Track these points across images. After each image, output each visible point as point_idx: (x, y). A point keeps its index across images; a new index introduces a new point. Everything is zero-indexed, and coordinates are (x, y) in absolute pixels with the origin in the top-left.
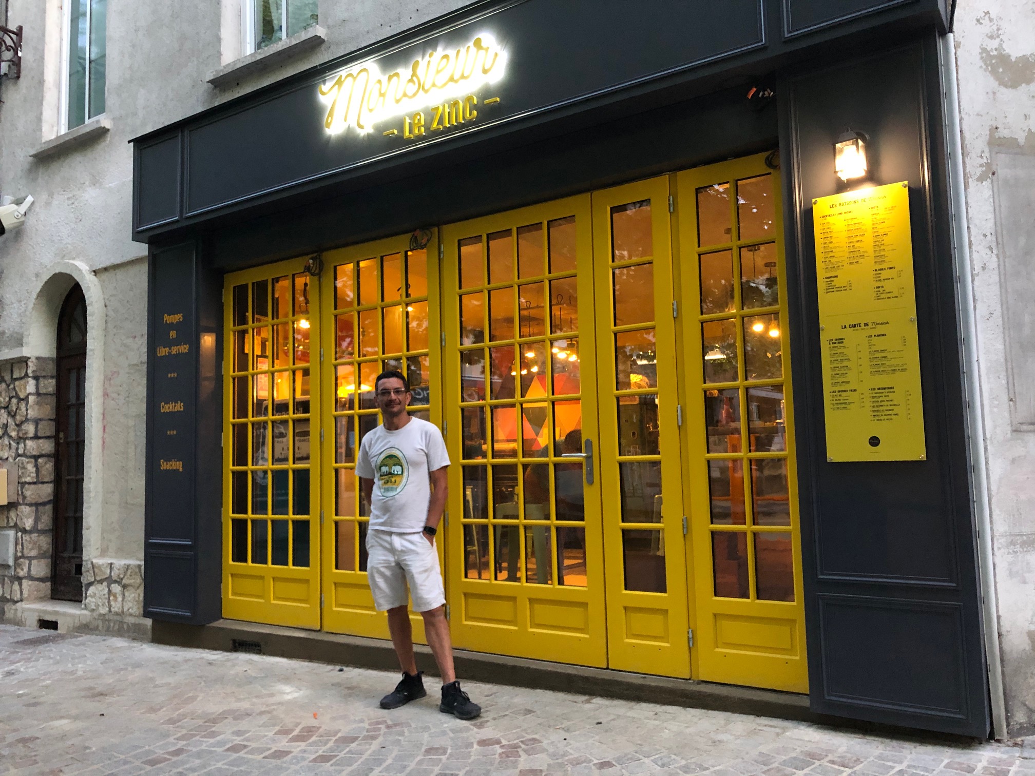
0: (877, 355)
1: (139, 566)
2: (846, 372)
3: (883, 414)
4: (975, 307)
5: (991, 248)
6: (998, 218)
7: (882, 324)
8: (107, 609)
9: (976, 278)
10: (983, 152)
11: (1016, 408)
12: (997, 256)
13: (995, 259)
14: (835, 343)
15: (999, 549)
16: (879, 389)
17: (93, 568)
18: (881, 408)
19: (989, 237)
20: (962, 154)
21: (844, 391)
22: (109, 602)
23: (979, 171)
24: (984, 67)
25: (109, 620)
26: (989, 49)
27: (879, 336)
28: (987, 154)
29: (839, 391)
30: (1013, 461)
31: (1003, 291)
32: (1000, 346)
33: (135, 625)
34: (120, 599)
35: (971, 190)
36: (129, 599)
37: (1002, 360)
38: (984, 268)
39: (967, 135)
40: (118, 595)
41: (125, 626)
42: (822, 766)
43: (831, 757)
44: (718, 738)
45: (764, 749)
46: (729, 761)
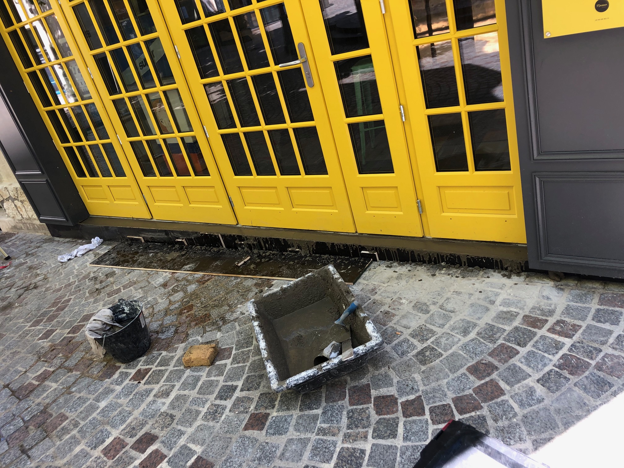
8: (21, 216)
22: (19, 212)
25: (25, 223)
33: (41, 225)
34: (23, 210)
36: (29, 210)
40: (21, 207)
41: (36, 227)
42: (543, 337)
43: (552, 321)
44: (449, 306)
45: (488, 319)
46: (459, 340)
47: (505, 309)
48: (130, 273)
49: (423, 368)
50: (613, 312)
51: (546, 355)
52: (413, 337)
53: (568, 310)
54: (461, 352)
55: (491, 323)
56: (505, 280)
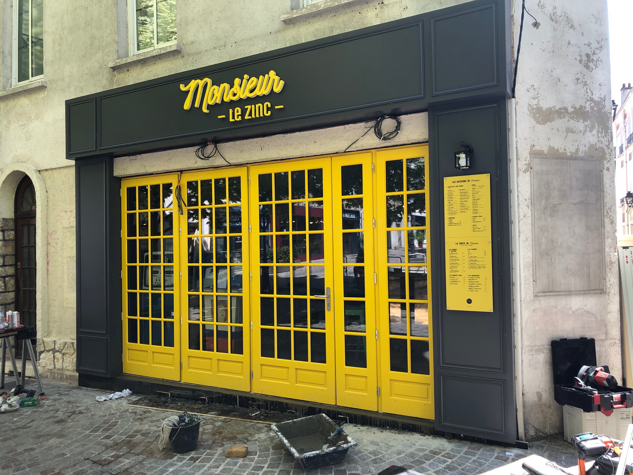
0: (472, 259)
1: (73, 343)
2: (456, 266)
3: (474, 288)
4: (519, 236)
5: (528, 207)
6: (532, 191)
7: (475, 244)
8: (53, 366)
9: (521, 221)
10: (527, 158)
11: (536, 285)
12: (531, 209)
13: (530, 211)
14: (452, 251)
15: (525, 353)
16: (472, 276)
17: (44, 343)
18: (473, 285)
19: (528, 200)
20: (517, 159)
21: (456, 275)
22: (54, 363)
23: (525, 167)
24: (530, 114)
25: (54, 373)
26: (532, 105)
27: (473, 249)
28: (529, 158)
29: (453, 275)
30: (534, 310)
31: (533, 227)
32: (530, 254)
33: (70, 376)
34: (61, 361)
35: (520, 177)
36: (67, 361)
37: (531, 261)
38: (524, 216)
39: (519, 149)
40: (59, 359)
41: (65, 377)
42: (439, 458)
43: (443, 453)
44: (391, 444)
45: (412, 450)
46: (395, 456)
47: (420, 448)
48: (164, 412)
49: (375, 465)
50: (473, 452)
51: (439, 464)
52: (370, 454)
53: (452, 450)
54: (396, 461)
55: (412, 452)
56: (422, 437)
